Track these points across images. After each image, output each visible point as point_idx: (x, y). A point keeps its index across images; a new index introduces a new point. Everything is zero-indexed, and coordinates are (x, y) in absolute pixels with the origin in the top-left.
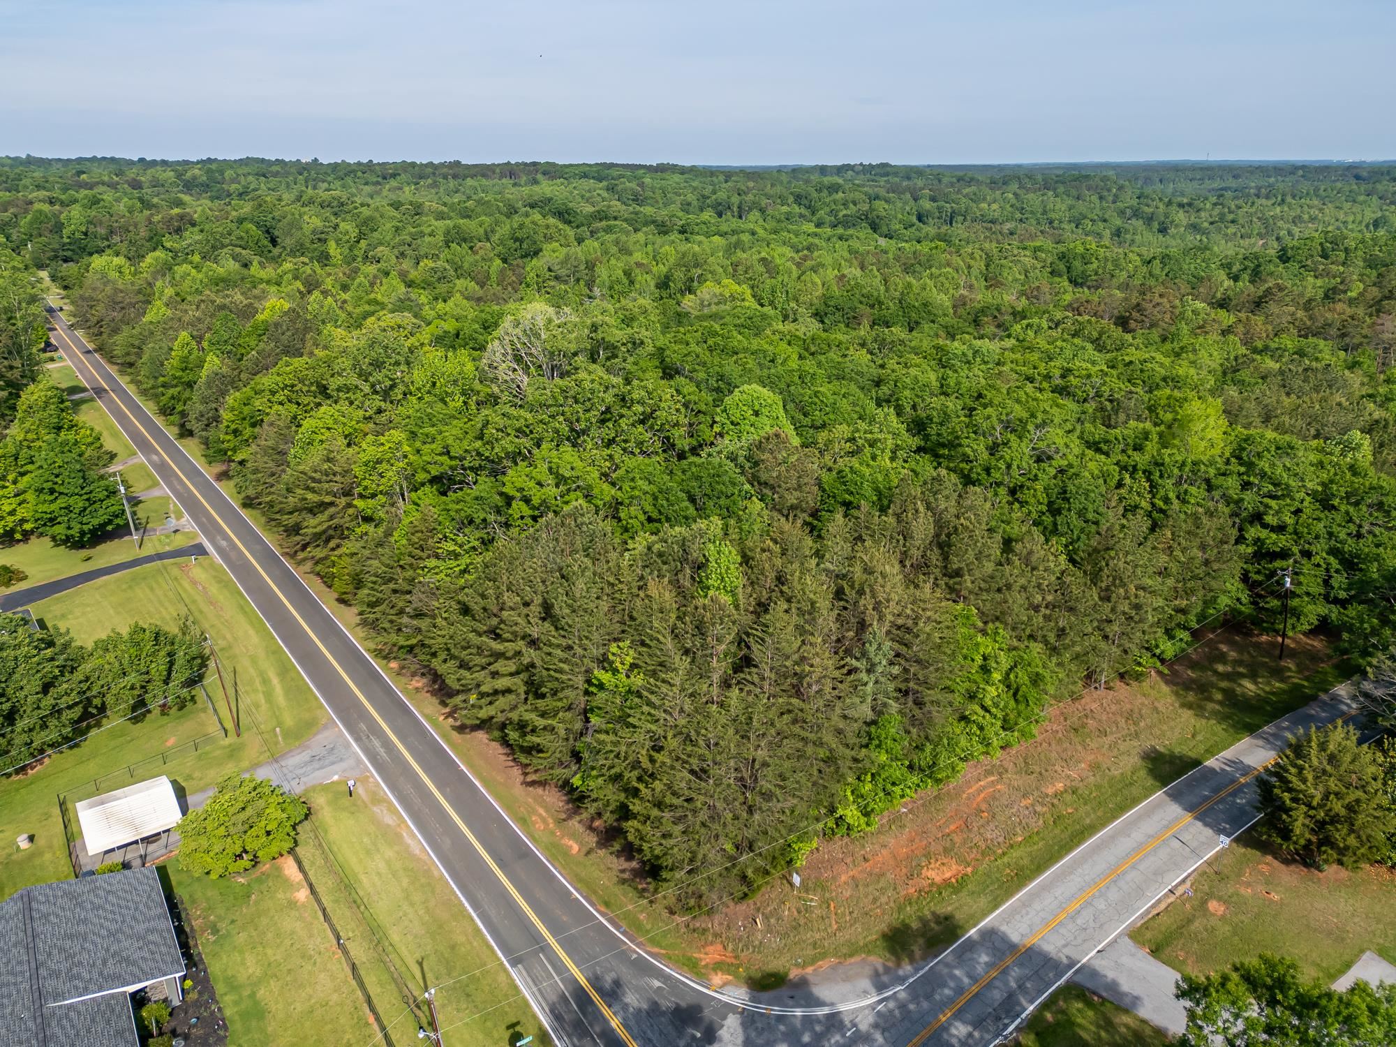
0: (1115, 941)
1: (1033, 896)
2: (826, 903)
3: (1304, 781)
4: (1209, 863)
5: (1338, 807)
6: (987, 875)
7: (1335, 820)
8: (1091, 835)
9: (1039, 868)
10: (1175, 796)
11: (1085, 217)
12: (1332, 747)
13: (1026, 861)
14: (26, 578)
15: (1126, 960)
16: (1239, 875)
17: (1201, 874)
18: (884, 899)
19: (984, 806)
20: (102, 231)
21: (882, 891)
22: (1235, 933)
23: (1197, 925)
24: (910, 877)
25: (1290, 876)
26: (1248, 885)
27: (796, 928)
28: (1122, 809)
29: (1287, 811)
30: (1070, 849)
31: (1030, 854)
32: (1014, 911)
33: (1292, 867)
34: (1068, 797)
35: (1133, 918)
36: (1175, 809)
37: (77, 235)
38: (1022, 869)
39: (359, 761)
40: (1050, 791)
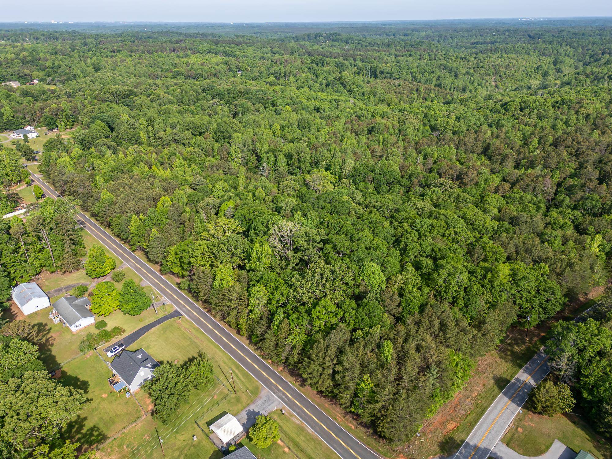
0: (498, 443)
1: (476, 431)
2: (426, 440)
3: (540, 397)
4: (517, 416)
5: (549, 404)
6: (463, 425)
7: (547, 406)
8: (487, 410)
9: (476, 422)
10: (505, 394)
11: (426, 71)
12: (547, 388)
13: (472, 420)
14: (125, 331)
15: (501, 448)
16: (525, 419)
17: (515, 419)
18: (439, 437)
19: (458, 403)
20: (21, 115)
21: (439, 434)
22: (525, 437)
23: (516, 436)
24: (444, 429)
25: (536, 417)
26: (527, 422)
27: (420, 448)
28: (493, 400)
29: (536, 404)
30: (482, 415)
31: (472, 418)
32: (472, 437)
33: (536, 415)
34: (479, 397)
35: (501, 436)
36: (506, 399)
37: (10, 118)
38: (471, 423)
39: (279, 401)
40: (474, 396)
